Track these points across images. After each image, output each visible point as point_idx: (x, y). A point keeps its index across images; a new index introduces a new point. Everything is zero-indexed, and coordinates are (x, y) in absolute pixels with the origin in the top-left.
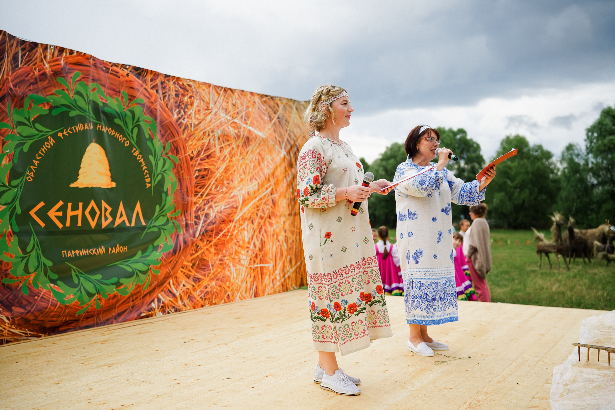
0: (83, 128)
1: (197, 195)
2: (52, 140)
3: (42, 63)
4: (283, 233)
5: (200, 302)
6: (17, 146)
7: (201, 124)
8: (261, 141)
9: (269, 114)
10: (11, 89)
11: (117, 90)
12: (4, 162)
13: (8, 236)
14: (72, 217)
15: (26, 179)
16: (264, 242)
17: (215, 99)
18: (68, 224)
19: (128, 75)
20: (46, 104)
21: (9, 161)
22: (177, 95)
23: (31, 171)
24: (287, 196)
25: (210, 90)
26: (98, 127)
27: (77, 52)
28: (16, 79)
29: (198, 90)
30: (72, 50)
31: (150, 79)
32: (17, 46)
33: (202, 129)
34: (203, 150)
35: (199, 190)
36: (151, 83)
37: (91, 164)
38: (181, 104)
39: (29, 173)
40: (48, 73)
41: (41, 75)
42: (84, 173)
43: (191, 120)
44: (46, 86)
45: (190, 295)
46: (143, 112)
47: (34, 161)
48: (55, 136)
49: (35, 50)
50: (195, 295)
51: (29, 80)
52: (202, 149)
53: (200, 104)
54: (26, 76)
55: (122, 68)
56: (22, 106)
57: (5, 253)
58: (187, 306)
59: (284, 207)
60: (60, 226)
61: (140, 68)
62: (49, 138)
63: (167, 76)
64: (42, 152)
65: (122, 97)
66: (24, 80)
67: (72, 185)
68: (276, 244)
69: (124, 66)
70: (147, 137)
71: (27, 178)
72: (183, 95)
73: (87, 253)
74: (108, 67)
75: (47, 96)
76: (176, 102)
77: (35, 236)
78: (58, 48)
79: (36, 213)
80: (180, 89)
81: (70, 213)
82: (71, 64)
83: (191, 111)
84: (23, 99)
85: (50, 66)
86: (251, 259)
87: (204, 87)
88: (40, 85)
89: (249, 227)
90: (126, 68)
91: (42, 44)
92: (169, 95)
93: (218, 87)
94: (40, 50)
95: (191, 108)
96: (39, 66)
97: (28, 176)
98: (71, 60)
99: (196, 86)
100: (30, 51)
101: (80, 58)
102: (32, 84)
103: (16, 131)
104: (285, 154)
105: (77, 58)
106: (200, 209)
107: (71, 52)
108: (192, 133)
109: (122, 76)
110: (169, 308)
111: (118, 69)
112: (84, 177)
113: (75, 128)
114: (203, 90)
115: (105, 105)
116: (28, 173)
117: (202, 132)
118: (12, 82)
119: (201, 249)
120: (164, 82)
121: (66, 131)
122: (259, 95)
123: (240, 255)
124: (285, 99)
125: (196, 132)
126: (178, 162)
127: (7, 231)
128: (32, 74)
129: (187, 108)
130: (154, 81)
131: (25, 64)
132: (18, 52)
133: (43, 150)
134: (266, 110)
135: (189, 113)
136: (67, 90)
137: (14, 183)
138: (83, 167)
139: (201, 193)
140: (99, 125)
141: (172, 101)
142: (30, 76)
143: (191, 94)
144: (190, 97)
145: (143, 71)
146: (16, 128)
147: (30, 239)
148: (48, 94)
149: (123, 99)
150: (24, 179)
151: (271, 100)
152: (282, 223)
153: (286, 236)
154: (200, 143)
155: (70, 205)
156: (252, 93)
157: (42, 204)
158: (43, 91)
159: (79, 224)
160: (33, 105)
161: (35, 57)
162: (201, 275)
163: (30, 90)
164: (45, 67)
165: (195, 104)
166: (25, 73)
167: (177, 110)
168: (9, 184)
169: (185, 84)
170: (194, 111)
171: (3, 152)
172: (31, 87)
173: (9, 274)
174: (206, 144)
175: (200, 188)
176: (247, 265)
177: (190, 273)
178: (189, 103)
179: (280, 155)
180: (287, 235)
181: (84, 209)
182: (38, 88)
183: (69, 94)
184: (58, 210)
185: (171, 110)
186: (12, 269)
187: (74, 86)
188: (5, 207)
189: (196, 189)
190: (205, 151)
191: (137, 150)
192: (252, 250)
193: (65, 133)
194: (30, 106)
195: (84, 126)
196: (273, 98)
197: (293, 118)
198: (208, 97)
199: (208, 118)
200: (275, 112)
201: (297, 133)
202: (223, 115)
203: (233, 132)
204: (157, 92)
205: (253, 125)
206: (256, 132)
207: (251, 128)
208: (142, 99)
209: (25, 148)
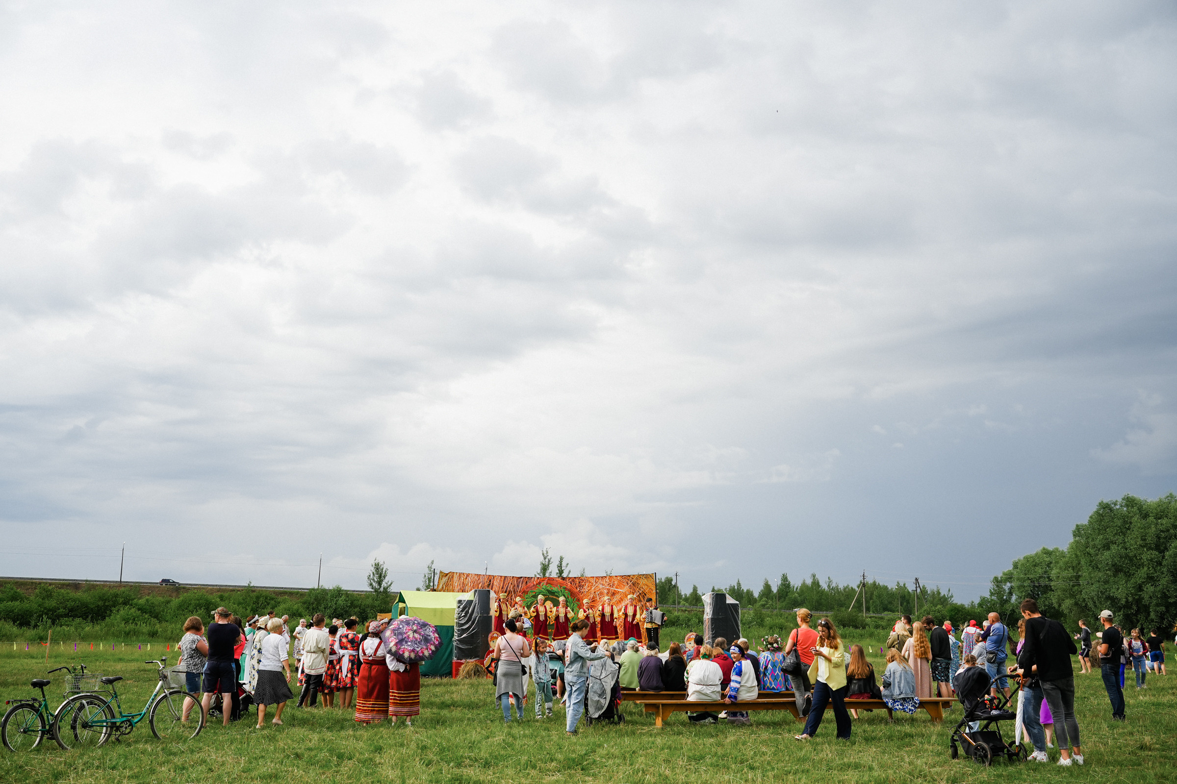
9: (627, 582)
17: (597, 581)
22: (579, 583)
33: (590, 592)
38: (581, 585)
43: (585, 590)
72: (582, 582)
76: (579, 585)
80: (580, 581)
83: (585, 587)
85: (536, 583)
88: (533, 587)
92: (576, 583)
93: (598, 577)
94: (533, 579)
95: (584, 584)
108: (586, 595)
115: (552, 590)
117: (590, 594)
122: (620, 576)
125: (588, 594)
134: (625, 581)
141: (577, 585)
154: (589, 597)
156: (616, 576)
165: (588, 584)
167: (579, 588)
169: (582, 579)
174: (592, 597)
185: (576, 588)
196: (629, 576)
197: (642, 582)
198: (593, 581)
199: (593, 588)
200: (631, 581)
201: (644, 587)
202: (601, 586)
203: (606, 591)
204: (571, 583)
205: (617, 588)
206: (619, 590)
207: (615, 589)
208: (565, 586)
209: (529, 604)
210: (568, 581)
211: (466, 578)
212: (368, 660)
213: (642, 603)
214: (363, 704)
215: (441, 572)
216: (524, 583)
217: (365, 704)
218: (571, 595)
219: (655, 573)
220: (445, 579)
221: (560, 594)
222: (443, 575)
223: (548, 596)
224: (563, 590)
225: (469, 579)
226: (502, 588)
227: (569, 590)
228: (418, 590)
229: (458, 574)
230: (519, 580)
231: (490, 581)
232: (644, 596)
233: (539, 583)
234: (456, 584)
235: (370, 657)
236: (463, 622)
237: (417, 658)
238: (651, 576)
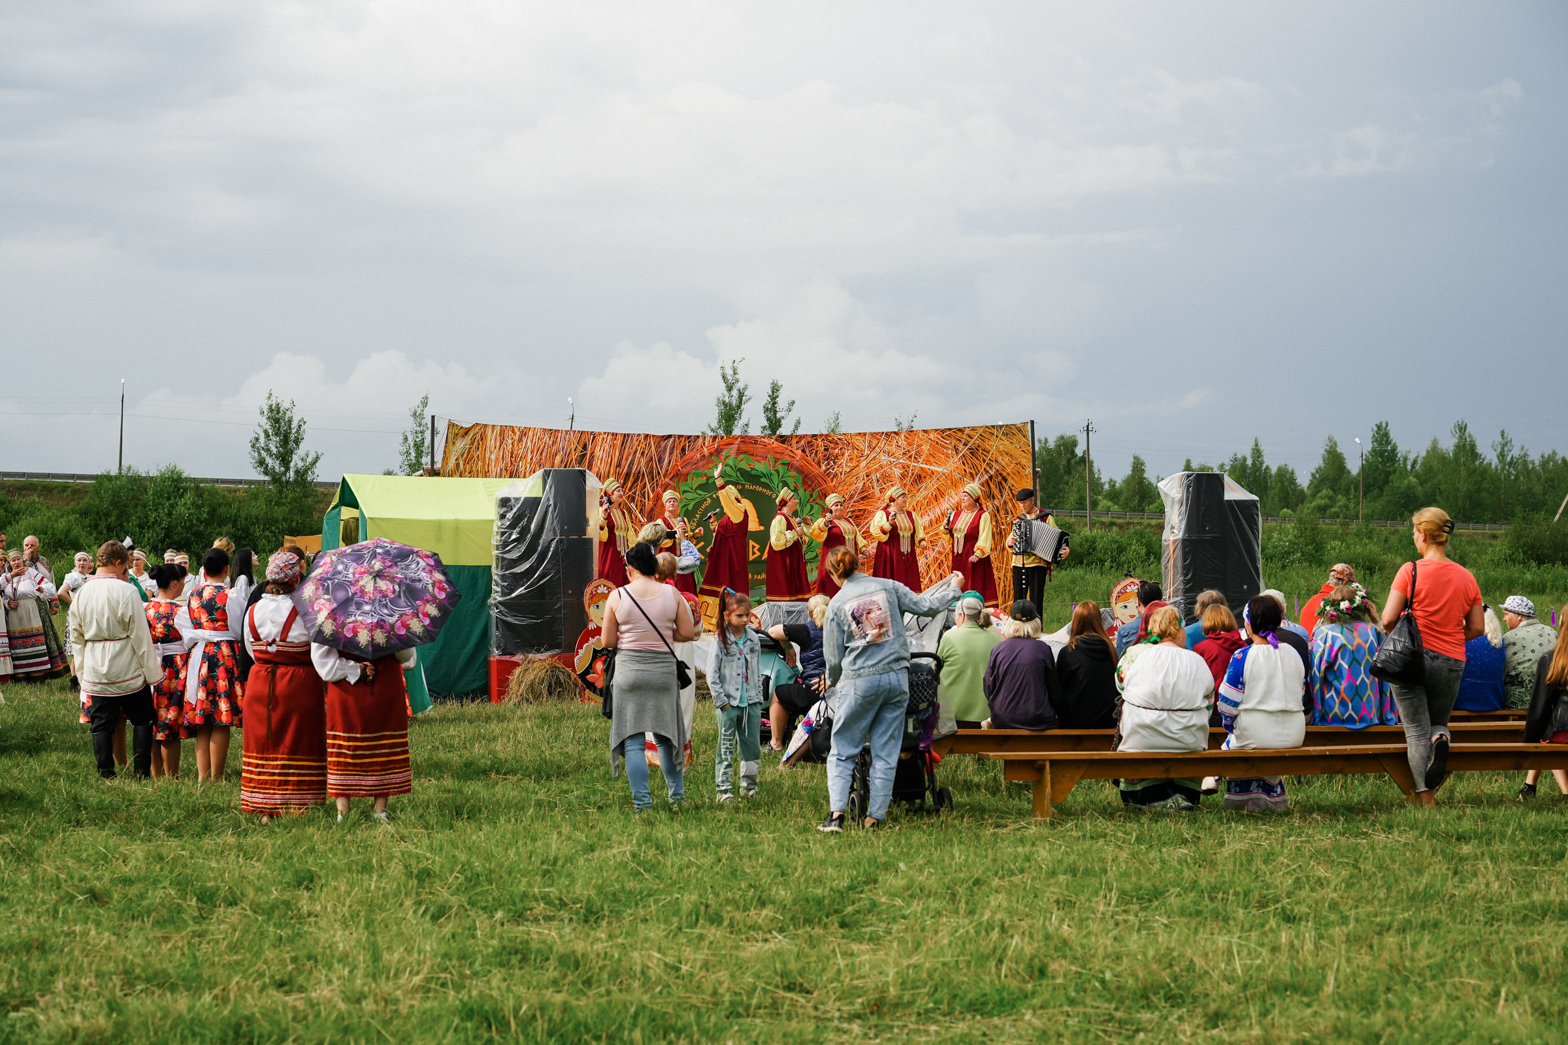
2: (709, 500)
3: (702, 449)
7: (854, 471)
8: (940, 477)
9: (955, 447)
10: (679, 470)
11: (764, 456)
17: (874, 446)
19: (773, 443)
20: (704, 476)
22: (826, 450)
25: (865, 439)
27: (727, 436)
28: (684, 463)
29: (850, 442)
31: (796, 442)
32: (685, 441)
33: (855, 475)
36: (797, 445)
38: (830, 456)
40: (706, 454)
41: (701, 457)
43: (841, 469)
44: (705, 463)
47: (697, 515)
48: (711, 497)
49: (697, 441)
51: (693, 462)
53: (854, 453)
54: (691, 459)
56: (686, 480)
62: (707, 499)
63: (814, 436)
65: (768, 461)
66: (689, 462)
72: (833, 449)
74: (757, 439)
76: (825, 456)
78: (712, 437)
80: (829, 444)
82: (723, 445)
83: (842, 461)
84: (687, 475)
85: (708, 450)
87: (858, 437)
88: (701, 464)
90: (771, 438)
91: (702, 436)
92: (817, 452)
93: (877, 434)
94: (701, 440)
95: (842, 459)
96: (698, 450)
98: (722, 443)
99: (847, 438)
100: (694, 442)
101: (730, 440)
102: (695, 464)
105: (727, 440)
107: (722, 437)
108: (843, 480)
114: (857, 440)
115: (753, 469)
117: (855, 478)
118: (681, 466)
120: (811, 441)
122: (937, 430)
125: (847, 478)
128: (695, 457)
129: (838, 459)
130: (800, 443)
131: (692, 451)
132: (686, 445)
134: (951, 443)
135: (840, 463)
141: (820, 456)
142: (694, 459)
143: (841, 446)
144: (841, 449)
145: (787, 438)
146: (683, 495)
149: (769, 463)
151: (957, 432)
154: (853, 487)
156: (925, 431)
158: (703, 467)
160: (694, 478)
163: (693, 469)
164: (704, 451)
165: (847, 454)
166: (691, 457)
167: (826, 462)
169: (835, 439)
170: (845, 460)
172: (694, 466)
178: (840, 454)
185: (818, 464)
196: (961, 430)
197: (996, 445)
198: (863, 445)
199: (863, 464)
200: (965, 445)
201: (1004, 460)
202: (884, 458)
203: (897, 472)
204: (803, 451)
205: (927, 462)
206: (932, 468)
207: (924, 466)
208: (787, 460)
209: (690, 507)
210: (795, 446)
211: (520, 440)
212: (266, 652)
213: (996, 502)
214: (257, 766)
215: (451, 425)
216: (677, 452)
217: (263, 766)
218: (804, 483)
219: (1032, 422)
220: (461, 444)
221: (775, 479)
222: (457, 432)
223: (743, 485)
224: (781, 469)
225: (528, 442)
226: (619, 465)
227: (800, 471)
228: (389, 473)
229: (498, 430)
230: (663, 444)
231: (585, 447)
232: (1000, 483)
233: (718, 452)
234: (493, 457)
235: (270, 644)
236: (514, 555)
237: (392, 642)
238: (1020, 431)
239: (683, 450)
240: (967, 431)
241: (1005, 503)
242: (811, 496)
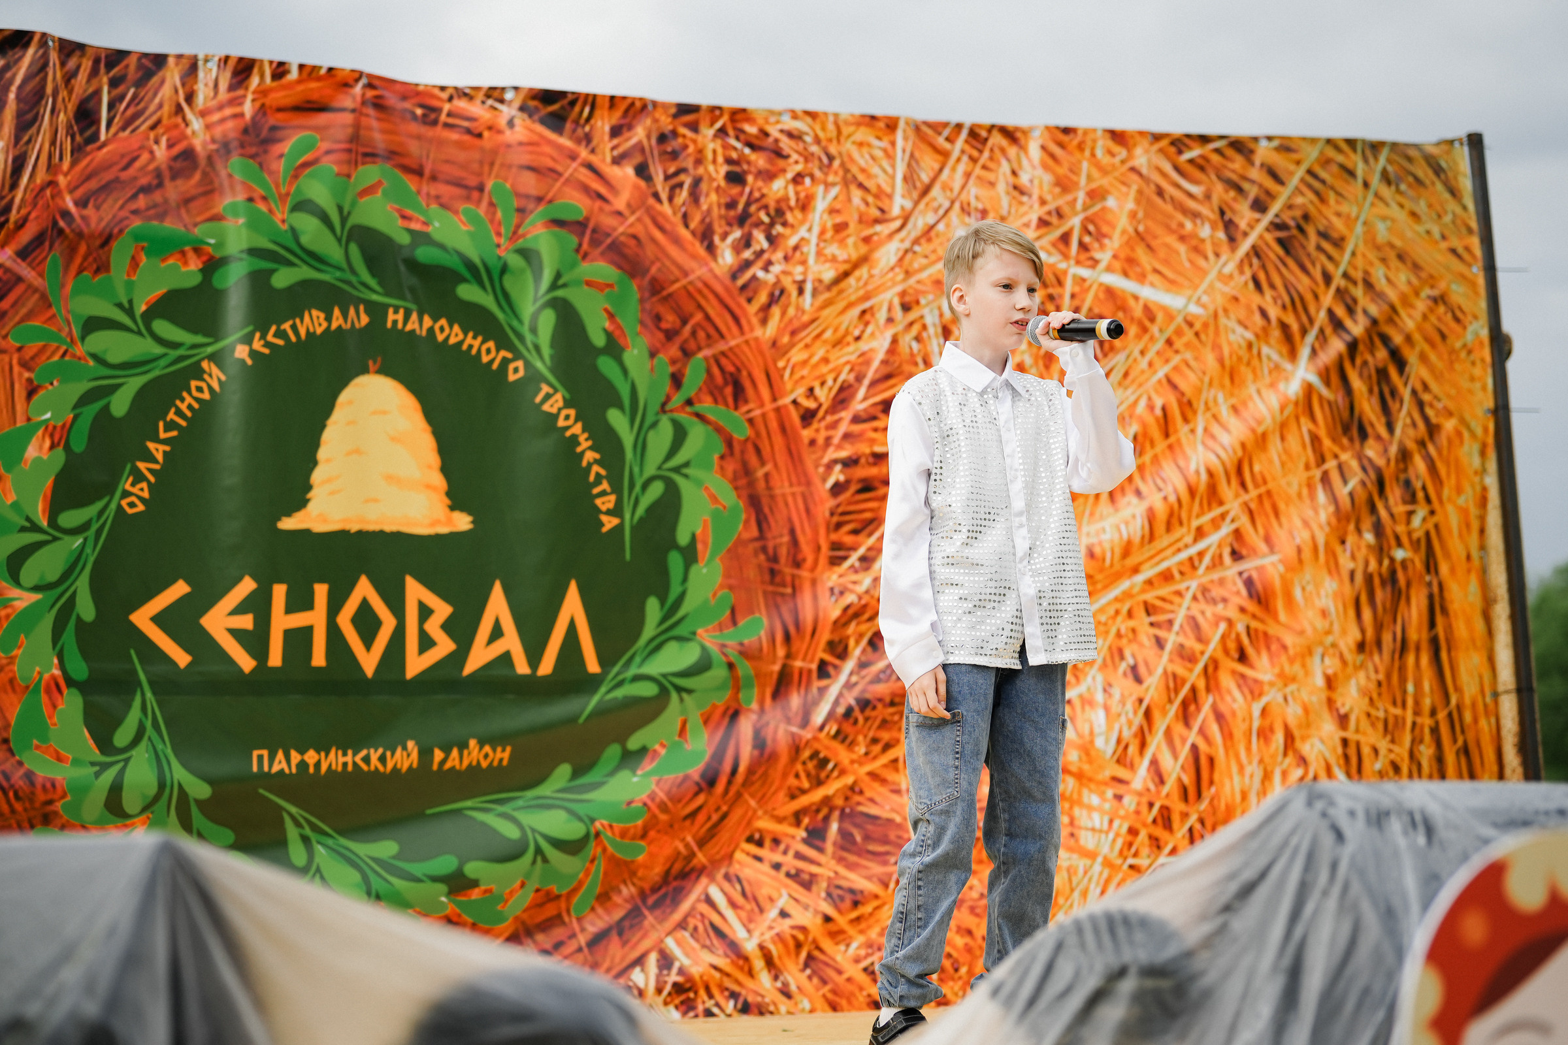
0: (325, 325)
1: (845, 558)
2: (215, 370)
3: (179, 120)
4: (1328, 728)
5: (861, 989)
6: (85, 400)
7: (851, 280)
8: (1179, 332)
9: (1222, 213)
10: (66, 214)
11: (473, 181)
12: (32, 452)
13: (48, 691)
14: (289, 634)
15: (119, 507)
16: (1211, 761)
17: (925, 178)
18: (275, 659)
19: (511, 123)
20: (191, 255)
21: (52, 447)
22: (736, 178)
23: (139, 477)
24: (1346, 563)
25: (893, 144)
26: (391, 316)
27: (301, 67)
28: (88, 178)
29: (833, 150)
30: (281, 64)
31: (607, 128)
32: (94, 72)
33: (853, 298)
34: (866, 382)
35: (848, 540)
36: (615, 141)
37: (357, 451)
38: (753, 208)
39: (133, 485)
40: (199, 148)
41: (175, 158)
42: (329, 480)
43: (799, 269)
44: (194, 192)
45: (816, 953)
46: (577, 250)
47: (151, 446)
49: (155, 80)
50: (839, 958)
51: (135, 179)
52: (859, 379)
53: (849, 200)
54: (125, 168)
55: (490, 102)
56: (102, 267)
57: (37, 748)
58: (798, 997)
59: (1324, 613)
60: (246, 663)
61: (562, 95)
62: (205, 365)
63: (685, 110)
64: (179, 413)
65: (492, 205)
66: (116, 180)
67: (288, 524)
68: (1285, 774)
69: (496, 94)
70: (599, 340)
71: (124, 503)
72: (769, 176)
73: (345, 764)
74: (435, 103)
75: (196, 225)
76: (731, 205)
77: (149, 695)
78: (231, 64)
79: (157, 619)
80: (747, 151)
81: (281, 621)
82: (280, 110)
83: (803, 232)
84: (107, 240)
85: (208, 127)
86: (1133, 832)
87: (863, 134)
88: (173, 191)
89: (1116, 693)
90: (502, 101)
91: (179, 57)
92: (697, 182)
93: (937, 127)
94: (172, 75)
95: (802, 222)
96: (168, 129)
97: (126, 494)
98: (279, 97)
99: (821, 134)
100: (141, 83)
101: (313, 85)
102: (146, 190)
103: (80, 349)
104: (1314, 379)
105: (300, 88)
106: (856, 615)
107: (280, 70)
108: (806, 318)
109: (490, 128)
110: (711, 996)
111: (476, 109)
112: (332, 493)
113: (294, 328)
114: (861, 145)
115: (421, 238)
116: (128, 487)
117: (855, 312)
118: (71, 191)
119: (843, 772)
120: (675, 133)
121: (263, 337)
122: (1157, 137)
123: (1077, 811)
124: (1313, 141)
125: (826, 312)
126: (740, 432)
127: (46, 676)
128: (145, 156)
129: (785, 224)
130: (626, 135)
131: (123, 128)
132: (97, 93)
133: (183, 407)
134: (1208, 196)
135: (793, 241)
136: (264, 198)
137: (70, 518)
138: (328, 461)
139: (861, 551)
140: (396, 312)
141: (711, 200)
142: (138, 164)
143: (799, 168)
144: (798, 179)
145: (573, 103)
146: (83, 339)
147: (129, 706)
148: (198, 219)
149: (494, 213)
150: (113, 506)
151: (1230, 152)
152: (1320, 681)
153: (1345, 742)
154: (850, 353)
155: (280, 592)
156: (1118, 137)
157: (180, 589)
158: (183, 212)
159: (319, 658)
160: (144, 260)
161: (157, 100)
162: (869, 878)
163: (135, 212)
164: (189, 131)
165: (821, 204)
166: (123, 156)
167: (737, 234)
168: (53, 522)
169: (774, 131)
170: (816, 230)
171: (29, 419)
172: (142, 202)
173: (56, 813)
174: (880, 356)
175: (855, 532)
176: (1114, 856)
177: (814, 869)
178: (793, 203)
179: (1282, 386)
180: (1350, 735)
181: (334, 607)
182: (166, 201)
183: (271, 211)
184: (238, 611)
185: (706, 236)
186: (69, 798)
187: (291, 184)
188: (38, 596)
189: (834, 537)
190: (873, 384)
191: (556, 391)
192: (1140, 794)
193: (257, 345)
194: (135, 263)
195: (329, 319)
196: (1241, 146)
197: (1362, 219)
198: (884, 169)
199: (888, 254)
200: (1259, 206)
201: (1392, 281)
204: (642, 171)
205: (1128, 265)
206: (1147, 292)
207: (1115, 280)
208: (576, 205)
209: (120, 404)
210: (606, 148)
213: (1371, 451)
216: (54, 118)
219: (1476, 142)
232: (1382, 373)
233: (257, 138)
238: (1438, 170)
239: (86, 116)
240: (1264, 151)
241: (1404, 456)
242: (677, 381)
